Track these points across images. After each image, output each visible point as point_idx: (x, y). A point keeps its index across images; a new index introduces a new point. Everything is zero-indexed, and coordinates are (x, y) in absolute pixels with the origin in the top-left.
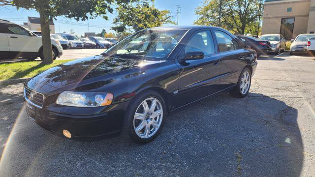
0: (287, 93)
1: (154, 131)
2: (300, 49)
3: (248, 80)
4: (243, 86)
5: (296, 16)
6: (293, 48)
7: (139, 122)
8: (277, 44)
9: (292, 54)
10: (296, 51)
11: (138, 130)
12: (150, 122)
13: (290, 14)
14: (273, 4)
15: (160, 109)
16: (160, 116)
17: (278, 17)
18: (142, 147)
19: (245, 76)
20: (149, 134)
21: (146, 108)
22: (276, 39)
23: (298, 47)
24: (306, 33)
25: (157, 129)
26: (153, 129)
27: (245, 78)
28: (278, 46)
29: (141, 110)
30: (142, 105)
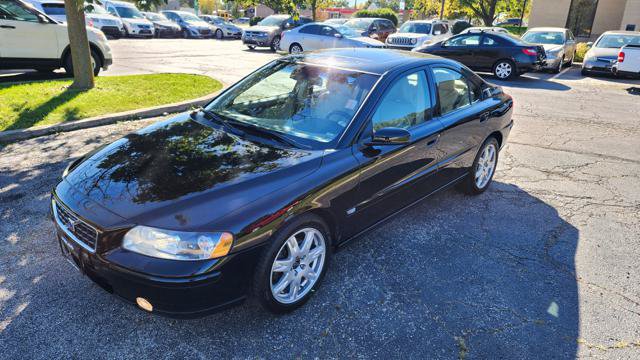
0: (564, 185)
1: (306, 285)
2: (603, 66)
3: (491, 160)
4: (480, 174)
6: (589, 62)
7: (280, 276)
8: (557, 52)
9: (585, 73)
10: (594, 68)
11: (277, 290)
12: (301, 272)
15: (319, 245)
16: (319, 257)
18: (285, 319)
19: (487, 153)
20: (299, 292)
21: (294, 249)
22: (558, 40)
23: (600, 59)
25: (313, 282)
26: (305, 282)
27: (488, 156)
29: (286, 255)
30: (286, 246)
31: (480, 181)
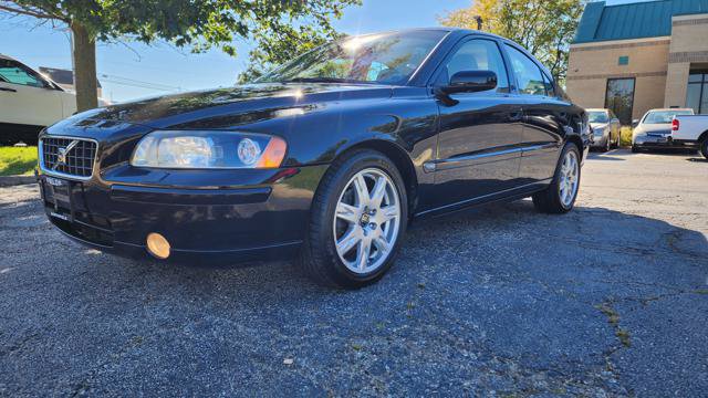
1: (378, 258)
2: (655, 140)
3: (574, 174)
4: (564, 186)
5: (638, 75)
6: (638, 138)
7: (345, 227)
8: (603, 129)
9: (636, 150)
10: (645, 144)
11: (342, 247)
12: (374, 234)
13: (625, 70)
14: (589, 49)
15: (392, 203)
16: (392, 221)
17: (600, 77)
18: (353, 295)
19: (569, 160)
20: (369, 265)
21: (363, 193)
22: (601, 120)
23: (650, 134)
24: (662, 107)
25: (385, 254)
26: (375, 253)
27: (568, 168)
28: (606, 134)
29: (352, 199)
30: (352, 187)
31: (565, 195)
